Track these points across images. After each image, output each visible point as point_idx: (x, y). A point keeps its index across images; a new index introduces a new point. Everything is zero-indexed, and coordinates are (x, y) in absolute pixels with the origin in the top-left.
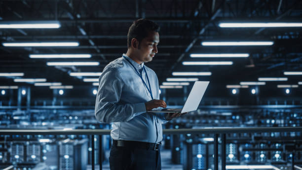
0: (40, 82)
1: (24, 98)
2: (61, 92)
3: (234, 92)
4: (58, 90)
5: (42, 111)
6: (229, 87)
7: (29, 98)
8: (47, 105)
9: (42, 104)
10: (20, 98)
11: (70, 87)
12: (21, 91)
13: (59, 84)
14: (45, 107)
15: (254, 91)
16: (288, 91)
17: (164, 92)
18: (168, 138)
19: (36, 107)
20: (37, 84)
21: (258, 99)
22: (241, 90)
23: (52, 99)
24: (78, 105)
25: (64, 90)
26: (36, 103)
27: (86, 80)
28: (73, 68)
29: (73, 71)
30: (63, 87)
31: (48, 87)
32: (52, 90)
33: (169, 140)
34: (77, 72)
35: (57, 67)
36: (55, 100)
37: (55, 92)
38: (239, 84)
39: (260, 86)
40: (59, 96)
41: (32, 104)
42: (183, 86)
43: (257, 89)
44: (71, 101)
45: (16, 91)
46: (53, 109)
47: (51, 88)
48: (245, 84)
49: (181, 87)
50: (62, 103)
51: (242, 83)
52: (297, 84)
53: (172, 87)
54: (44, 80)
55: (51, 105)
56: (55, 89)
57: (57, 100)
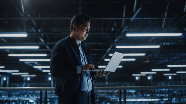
0: (15, 72)
1: (5, 83)
2: (29, 79)
3: (137, 78)
4: (27, 77)
6: (134, 75)
7: (8, 83)
9: (16, 86)
10: (2, 83)
11: (34, 76)
12: (3, 78)
13: (27, 73)
15: (149, 78)
16: (170, 78)
20: (13, 74)
21: (152, 83)
22: (141, 77)
23: (23, 83)
26: (12, 85)
27: (44, 71)
28: (36, 63)
29: (36, 65)
30: (29, 76)
31: (20, 75)
32: (23, 77)
34: (38, 65)
35: (26, 63)
36: (24, 84)
37: (25, 79)
38: (140, 74)
39: (153, 75)
41: (10, 86)
43: (151, 76)
44: (35, 84)
47: (22, 76)
48: (143, 73)
50: (29, 85)
51: (142, 73)
52: (175, 73)
54: (18, 71)
55: (22, 87)
56: (25, 77)
57: (26, 83)
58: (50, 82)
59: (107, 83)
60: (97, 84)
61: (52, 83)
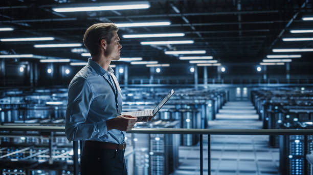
0: (136, 61)
1: (122, 76)
2: (158, 70)
4: (155, 68)
5: (138, 89)
7: (126, 77)
8: (144, 83)
9: (139, 83)
11: (167, 65)
12: (119, 70)
13: (156, 62)
14: (142, 85)
17: (265, 69)
18: (267, 119)
19: (133, 85)
20: (133, 63)
23: (149, 78)
24: (176, 83)
25: (161, 68)
26: (133, 81)
27: (182, 58)
28: (169, 46)
29: (168, 50)
30: (159, 65)
31: (145, 65)
32: (149, 68)
33: (267, 121)
34: (172, 50)
35: (153, 46)
36: (152, 78)
37: (152, 70)
40: (156, 75)
41: (130, 83)
42: (285, 63)
44: (168, 79)
46: (150, 87)
47: (148, 66)
49: (283, 64)
50: (159, 81)
53: (274, 64)
54: (140, 59)
55: (148, 83)
56: (152, 67)
57: (154, 77)
58: (193, 74)
59: (288, 77)
60: (272, 78)
61: (196, 76)
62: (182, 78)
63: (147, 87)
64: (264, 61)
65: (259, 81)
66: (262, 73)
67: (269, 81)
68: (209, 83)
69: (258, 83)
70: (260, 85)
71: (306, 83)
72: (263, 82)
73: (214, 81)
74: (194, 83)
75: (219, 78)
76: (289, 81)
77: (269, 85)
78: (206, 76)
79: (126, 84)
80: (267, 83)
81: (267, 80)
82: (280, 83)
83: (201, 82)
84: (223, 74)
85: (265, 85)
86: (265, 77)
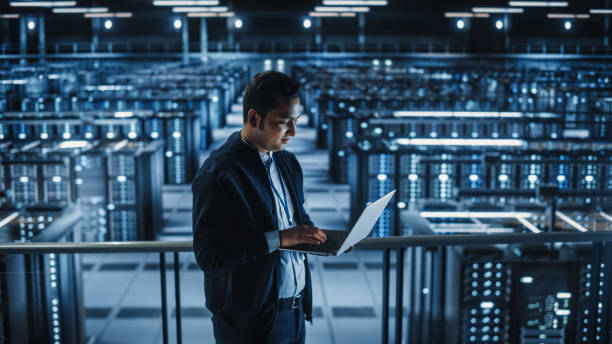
0: (64, 7)
1: (33, 37)
2: (108, 25)
3: (460, 25)
4: (103, 20)
5: (69, 65)
6: (449, 15)
7: (42, 37)
8: (79, 52)
9: (71, 51)
10: (23, 38)
11: (128, 15)
12: (26, 24)
13: (105, 10)
14: (75, 55)
15: (499, 25)
16: (568, 25)
17: (319, 23)
18: (325, 127)
19: (58, 56)
20: (57, 11)
21: (508, 40)
22: (475, 22)
23: (90, 39)
24: (145, 51)
25: (114, 20)
26: (57, 47)
27: (158, 3)
30: (110, 15)
31: (82, 14)
32: (90, 20)
33: (326, 131)
36: (95, 40)
37: (96, 25)
38: (470, 11)
39: (513, 16)
40: (104, 34)
41: (50, 50)
42: (358, 14)
43: (506, 20)
44: (129, 42)
45: (15, 23)
46: (93, 59)
47: (87, 16)
48: (481, 12)
49: (353, 15)
50: (110, 47)
51: (476, 10)
52: (587, 12)
53: (335, 15)
54: (72, 3)
55: (89, 51)
56: (96, 18)
57: (100, 40)
58: (179, 33)
59: (362, 39)
60: (331, 41)
61: (185, 36)
62: (158, 40)
63: (87, 59)
64: (318, 9)
65: (308, 47)
66: (312, 32)
67: (325, 47)
68: (212, 50)
69: (304, 50)
70: (309, 54)
71: (393, 51)
72: (316, 49)
73: (220, 46)
74: (181, 50)
75: (231, 41)
76: (363, 48)
77: (326, 55)
78: (204, 37)
79: (43, 54)
80: (322, 51)
81: (322, 44)
82: (347, 51)
83: (195, 48)
84: (238, 34)
85: (318, 55)
86: (318, 39)
